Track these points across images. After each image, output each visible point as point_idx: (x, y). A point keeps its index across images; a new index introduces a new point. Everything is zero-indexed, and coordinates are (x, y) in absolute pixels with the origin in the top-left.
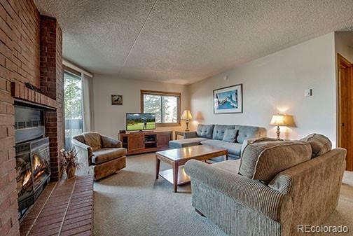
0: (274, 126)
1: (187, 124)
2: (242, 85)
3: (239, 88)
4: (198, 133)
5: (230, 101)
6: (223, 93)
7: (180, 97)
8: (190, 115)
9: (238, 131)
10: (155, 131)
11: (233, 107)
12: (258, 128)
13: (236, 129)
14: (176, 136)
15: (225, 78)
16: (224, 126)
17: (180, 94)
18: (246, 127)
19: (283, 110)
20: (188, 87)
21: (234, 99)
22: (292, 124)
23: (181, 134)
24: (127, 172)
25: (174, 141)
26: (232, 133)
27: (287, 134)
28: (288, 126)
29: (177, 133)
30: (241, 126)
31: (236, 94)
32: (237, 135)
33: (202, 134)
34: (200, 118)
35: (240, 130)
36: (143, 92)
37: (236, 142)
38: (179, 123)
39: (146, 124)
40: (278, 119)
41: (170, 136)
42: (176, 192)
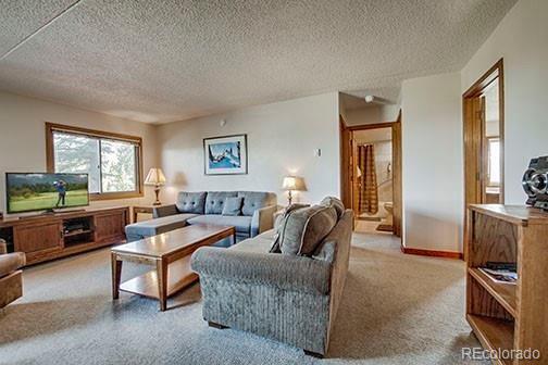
0: (285, 190)
1: (157, 192)
2: (246, 136)
3: (242, 139)
4: (179, 207)
5: (229, 156)
6: (219, 145)
7: (140, 144)
8: (162, 177)
9: (243, 199)
10: (87, 209)
11: (235, 166)
12: (267, 194)
13: (240, 196)
14: (135, 215)
15: (222, 123)
16: (222, 193)
17: (141, 139)
18: (253, 193)
19: (294, 171)
20: (155, 128)
21: (235, 153)
22: (303, 188)
23: (147, 211)
24: (27, 305)
25: (132, 225)
26: (235, 203)
27: (298, 199)
28: (299, 189)
29: (137, 210)
30: (246, 193)
31: (239, 148)
32: (242, 204)
33: (187, 207)
34: (181, 181)
35: (246, 197)
36: (51, 128)
37: (241, 214)
38: (140, 192)
39: (62, 196)
40: (290, 182)
41: (122, 216)
42: (165, 309)
